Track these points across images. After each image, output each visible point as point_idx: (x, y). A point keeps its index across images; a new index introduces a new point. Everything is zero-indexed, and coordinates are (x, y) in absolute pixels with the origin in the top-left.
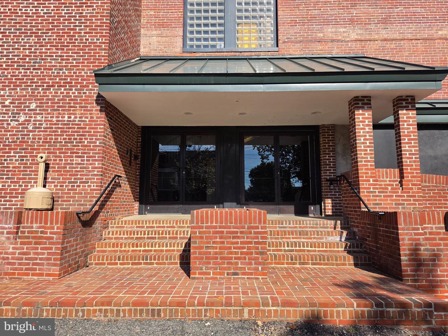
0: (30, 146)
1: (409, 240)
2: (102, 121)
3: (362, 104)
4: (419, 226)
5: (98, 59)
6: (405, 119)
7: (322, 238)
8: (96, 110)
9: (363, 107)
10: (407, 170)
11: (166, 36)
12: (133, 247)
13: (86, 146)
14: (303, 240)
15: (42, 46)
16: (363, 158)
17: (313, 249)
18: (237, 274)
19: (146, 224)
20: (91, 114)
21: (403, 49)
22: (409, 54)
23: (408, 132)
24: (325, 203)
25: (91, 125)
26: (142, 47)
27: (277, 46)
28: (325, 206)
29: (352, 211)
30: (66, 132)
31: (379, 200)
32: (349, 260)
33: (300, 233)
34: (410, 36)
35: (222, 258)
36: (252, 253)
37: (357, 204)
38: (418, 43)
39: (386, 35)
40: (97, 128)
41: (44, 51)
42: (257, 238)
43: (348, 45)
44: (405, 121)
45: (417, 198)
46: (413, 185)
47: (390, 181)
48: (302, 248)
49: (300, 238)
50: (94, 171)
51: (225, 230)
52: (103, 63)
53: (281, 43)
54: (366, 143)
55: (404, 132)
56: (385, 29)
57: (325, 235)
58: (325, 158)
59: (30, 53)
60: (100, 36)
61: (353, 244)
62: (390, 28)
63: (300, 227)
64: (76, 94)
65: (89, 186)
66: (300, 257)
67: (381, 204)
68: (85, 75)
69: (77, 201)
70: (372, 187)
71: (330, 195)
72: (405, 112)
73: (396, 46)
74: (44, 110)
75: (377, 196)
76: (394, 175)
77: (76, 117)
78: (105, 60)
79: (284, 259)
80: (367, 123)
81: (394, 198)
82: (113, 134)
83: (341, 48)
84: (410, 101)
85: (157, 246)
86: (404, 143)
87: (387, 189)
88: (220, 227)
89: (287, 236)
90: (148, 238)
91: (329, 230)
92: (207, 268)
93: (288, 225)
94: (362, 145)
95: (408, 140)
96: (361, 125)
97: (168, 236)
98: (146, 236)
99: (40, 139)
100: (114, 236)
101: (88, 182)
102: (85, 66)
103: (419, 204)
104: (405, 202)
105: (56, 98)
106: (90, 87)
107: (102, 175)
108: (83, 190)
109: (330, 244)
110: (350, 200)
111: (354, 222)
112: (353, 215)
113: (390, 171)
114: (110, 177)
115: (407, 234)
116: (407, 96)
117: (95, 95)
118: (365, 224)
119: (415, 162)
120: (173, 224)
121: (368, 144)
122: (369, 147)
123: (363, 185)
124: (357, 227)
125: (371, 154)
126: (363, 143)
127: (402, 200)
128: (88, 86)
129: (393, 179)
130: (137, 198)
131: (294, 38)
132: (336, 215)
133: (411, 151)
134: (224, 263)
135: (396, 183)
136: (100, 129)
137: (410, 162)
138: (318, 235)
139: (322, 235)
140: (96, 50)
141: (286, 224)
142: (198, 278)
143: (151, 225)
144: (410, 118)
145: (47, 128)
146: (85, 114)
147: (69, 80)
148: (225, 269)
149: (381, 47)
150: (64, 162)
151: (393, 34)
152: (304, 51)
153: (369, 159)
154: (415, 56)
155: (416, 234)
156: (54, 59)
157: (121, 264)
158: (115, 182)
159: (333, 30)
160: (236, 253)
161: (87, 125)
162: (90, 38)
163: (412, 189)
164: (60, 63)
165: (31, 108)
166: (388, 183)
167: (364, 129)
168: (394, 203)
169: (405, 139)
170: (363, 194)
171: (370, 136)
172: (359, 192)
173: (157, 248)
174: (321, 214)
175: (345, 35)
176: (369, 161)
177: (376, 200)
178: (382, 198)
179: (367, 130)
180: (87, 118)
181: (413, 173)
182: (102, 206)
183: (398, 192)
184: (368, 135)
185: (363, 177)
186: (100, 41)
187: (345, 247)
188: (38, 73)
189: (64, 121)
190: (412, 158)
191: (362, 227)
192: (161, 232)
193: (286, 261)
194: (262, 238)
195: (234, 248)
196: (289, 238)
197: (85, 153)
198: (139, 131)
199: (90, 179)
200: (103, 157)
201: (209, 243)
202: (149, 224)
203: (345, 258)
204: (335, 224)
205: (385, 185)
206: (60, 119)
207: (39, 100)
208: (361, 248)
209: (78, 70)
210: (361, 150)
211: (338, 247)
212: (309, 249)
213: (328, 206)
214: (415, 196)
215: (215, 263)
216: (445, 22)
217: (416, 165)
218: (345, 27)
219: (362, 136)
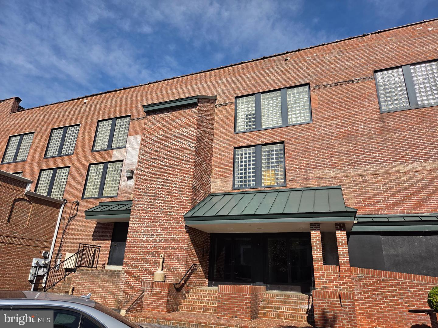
0: (157, 250)
1: (319, 306)
2: (187, 237)
3: (315, 227)
4: (323, 299)
6: (340, 236)
7: (297, 306)
8: (185, 232)
9: (315, 230)
10: (342, 267)
11: (224, 182)
12: (198, 303)
13: (180, 250)
15: (164, 202)
16: (316, 259)
18: (237, 317)
19: (207, 292)
20: (183, 234)
23: (342, 244)
25: (183, 239)
26: (211, 188)
27: (286, 183)
30: (172, 243)
31: (326, 284)
32: (304, 319)
33: (285, 302)
34: (372, 172)
35: (230, 309)
36: (243, 308)
38: (378, 177)
39: (355, 173)
41: (165, 204)
43: (330, 180)
44: (340, 238)
45: (348, 284)
46: (346, 276)
47: (333, 273)
48: (282, 310)
50: (183, 263)
51: (232, 295)
52: (188, 209)
53: (288, 181)
54: (317, 250)
55: (339, 244)
56: (354, 169)
59: (159, 205)
60: (188, 196)
62: (358, 168)
64: (177, 224)
65: (181, 270)
67: (327, 287)
68: (181, 215)
69: (175, 278)
70: (321, 276)
72: (339, 232)
74: (163, 232)
75: (324, 282)
76: (336, 269)
77: (176, 236)
78: (189, 207)
80: (317, 238)
81: (335, 283)
82: (192, 242)
84: (342, 226)
86: (340, 251)
87: (331, 278)
90: (207, 300)
91: (305, 301)
92: (224, 313)
93: (281, 297)
95: (342, 248)
96: (314, 240)
98: (206, 298)
99: (161, 246)
100: (191, 297)
102: (181, 211)
103: (350, 288)
104: (341, 286)
105: (169, 227)
107: (186, 265)
108: (178, 272)
113: (334, 267)
114: (190, 265)
115: (317, 303)
116: (340, 223)
117: (185, 225)
119: (346, 262)
122: (319, 252)
123: (316, 275)
125: (320, 257)
126: (316, 250)
127: (340, 285)
128: (182, 220)
129: (335, 272)
131: (296, 178)
133: (344, 255)
134: (231, 312)
135: (337, 274)
136: (186, 241)
137: (344, 262)
138: (295, 304)
139: (297, 304)
140: (186, 202)
142: (220, 318)
143: (209, 293)
144: (343, 236)
145: (164, 241)
146: (180, 234)
147: (174, 218)
148: (232, 314)
149: (352, 180)
150: (170, 258)
151: (360, 171)
152: (302, 185)
153: (319, 260)
155: (322, 303)
156: (169, 208)
157: (192, 311)
158: (193, 267)
159: (320, 172)
160: (237, 307)
161: (181, 239)
162: (184, 197)
163: (345, 278)
164: (171, 210)
165: (159, 231)
166: (332, 274)
167: (316, 242)
168: (335, 286)
169: (340, 248)
171: (319, 246)
173: (209, 305)
175: (328, 174)
176: (319, 261)
177: (324, 284)
178: (328, 283)
179: (318, 243)
180: (181, 236)
181: (346, 269)
182: (186, 281)
183: (337, 280)
184: (318, 245)
185: (316, 270)
186: (188, 198)
187: (307, 312)
188: (162, 215)
189: (171, 237)
190: (345, 260)
192: (213, 296)
193: (270, 316)
195: (236, 305)
196: (279, 305)
197: (179, 253)
198: (209, 236)
199: (181, 267)
200: (187, 256)
201: (225, 301)
205: (330, 275)
206: (170, 237)
207: (162, 227)
209: (178, 212)
210: (315, 254)
215: (227, 311)
216: (397, 162)
217: (347, 264)
218: (328, 169)
219: (315, 246)
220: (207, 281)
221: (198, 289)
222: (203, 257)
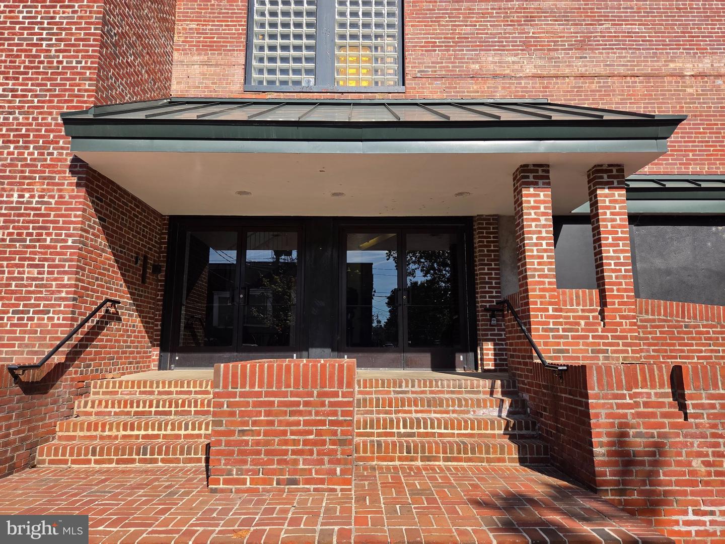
1: (608, 416)
2: (80, 203)
3: (535, 177)
4: (625, 392)
5: (77, 96)
6: (607, 204)
7: (468, 412)
8: (70, 184)
9: (536, 184)
10: (612, 291)
11: (217, 65)
12: (125, 429)
13: (48, 247)
14: (433, 415)
16: (535, 270)
17: (449, 431)
18: (295, 482)
19: (158, 387)
20: (60, 190)
21: (611, 91)
22: (621, 99)
23: (613, 227)
24: (482, 349)
25: (60, 209)
26: (174, 81)
27: (404, 85)
28: (482, 354)
29: (519, 363)
30: (13, 221)
31: (565, 344)
32: (510, 453)
33: (429, 401)
34: (622, 70)
35: (268, 453)
36: (323, 443)
37: (526, 351)
38: (636, 82)
39: (583, 69)
40: (69, 216)
42: (335, 413)
43: (520, 83)
44: (608, 208)
45: (629, 341)
46: (622, 317)
48: (429, 430)
49: (430, 412)
50: (60, 292)
51: (276, 399)
52: (85, 102)
53: (410, 80)
54: (541, 245)
55: (606, 226)
56: (581, 58)
57: (472, 406)
58: (482, 271)
60: (83, 57)
61: (520, 423)
62: (590, 57)
63: (432, 392)
64: (36, 156)
65: (50, 319)
66: (423, 447)
67: (567, 351)
68: (53, 122)
69: (27, 346)
70: (551, 321)
71: (491, 335)
72: (606, 191)
73: (599, 87)
75: (561, 337)
76: (591, 300)
77: (32, 197)
78: (89, 96)
79: (394, 451)
80: (542, 210)
81: (591, 340)
82: (103, 226)
83: (509, 88)
84: (615, 173)
85: (169, 427)
86: (606, 245)
87: (579, 324)
88: (268, 394)
89: (406, 408)
90: (157, 413)
91: (481, 396)
92: (241, 472)
93: (410, 388)
94: (535, 248)
95: (613, 239)
96: (533, 214)
97: (193, 409)
98: (153, 409)
100: (96, 409)
101: (48, 312)
102: (54, 107)
103: (633, 351)
104: (610, 348)
106: (61, 144)
107: (74, 299)
108: (39, 326)
109: (479, 422)
110: (517, 344)
111: (523, 383)
112: (522, 370)
113: (584, 293)
114: (93, 303)
115: (603, 406)
116: (610, 165)
117: (70, 158)
118: (539, 386)
119: (625, 277)
120: (206, 387)
121: (544, 247)
122: (545, 251)
123: (537, 316)
124: (528, 391)
125: (550, 263)
126: (536, 245)
127: (605, 344)
128: (58, 142)
129: (588, 307)
130: (156, 340)
131: (432, 71)
132: (501, 370)
133: (619, 258)
134: (271, 462)
135: (593, 314)
136: (76, 216)
137: (617, 277)
138: (460, 406)
139: (466, 406)
140: (75, 79)
141: (407, 386)
142: (222, 491)
143: (166, 389)
144: (615, 201)
146: (49, 191)
147: (23, 132)
148: (273, 472)
149: (575, 87)
150: (6, 275)
151: (594, 66)
152: (447, 92)
153: (546, 272)
154: (630, 103)
155: (619, 406)
157: (96, 462)
158: (107, 311)
159: (497, 59)
160: (295, 442)
161: (51, 209)
162: (65, 60)
163: (621, 324)
164: (9, 102)
166: (580, 313)
167: (539, 220)
168: (590, 349)
169: (607, 239)
170: (537, 334)
171: (547, 232)
172: (529, 330)
173: (169, 432)
174: (476, 369)
175: (516, 67)
176: (546, 276)
177: (558, 344)
178: (570, 340)
179: (543, 222)
180: (53, 197)
181: (622, 297)
182: (74, 355)
183: (597, 331)
184: (544, 230)
185: (536, 303)
186: (83, 64)
187: (506, 429)
189: (12, 202)
190: (620, 271)
191: (536, 393)
192: (180, 401)
193: (398, 454)
194: (344, 414)
195: (292, 433)
196: (410, 412)
197: (46, 260)
198: (165, 224)
199: (53, 306)
200: (78, 267)
201: (246, 423)
202: (164, 387)
203: (502, 447)
204: (493, 386)
205: (574, 317)
206: (5, 199)
208: (534, 429)
209: (41, 113)
210: (532, 257)
211: (493, 428)
212: (443, 431)
213: (488, 354)
214: (626, 338)
215: (254, 462)
216: (679, 49)
217: (627, 283)
218: (516, 55)
219: (534, 232)
220: (155, 353)
221: (124, 378)
222: (143, 282)
